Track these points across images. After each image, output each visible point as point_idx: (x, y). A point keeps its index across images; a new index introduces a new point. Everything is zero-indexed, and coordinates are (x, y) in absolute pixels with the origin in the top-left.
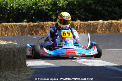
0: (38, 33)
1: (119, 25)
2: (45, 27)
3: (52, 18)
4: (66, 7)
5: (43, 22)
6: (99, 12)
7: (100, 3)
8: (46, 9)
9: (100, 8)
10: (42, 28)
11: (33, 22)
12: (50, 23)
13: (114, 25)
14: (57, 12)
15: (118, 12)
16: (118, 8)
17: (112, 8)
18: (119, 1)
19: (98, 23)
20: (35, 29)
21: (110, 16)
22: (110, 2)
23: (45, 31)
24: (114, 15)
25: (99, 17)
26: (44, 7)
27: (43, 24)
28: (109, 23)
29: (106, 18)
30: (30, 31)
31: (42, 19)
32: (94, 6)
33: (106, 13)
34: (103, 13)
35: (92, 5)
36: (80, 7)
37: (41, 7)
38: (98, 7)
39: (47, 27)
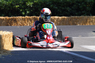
0: (12, 24)
1: (70, 20)
2: (17, 20)
3: (22, 14)
4: (32, 6)
5: (16, 16)
6: (55, 10)
7: (56, 4)
8: (18, 7)
9: (56, 8)
10: (15, 20)
11: (8, 16)
12: (21, 17)
13: (66, 20)
14: (26, 10)
15: (69, 10)
16: (69, 8)
17: (65, 8)
18: (70, 3)
19: (55, 18)
20: (10, 21)
21: (63, 13)
22: (64, 3)
23: (17, 23)
24: (66, 13)
25: (55, 14)
26: (17, 6)
27: (16, 18)
28: (62, 18)
29: (60, 14)
30: (6, 23)
31: (15, 14)
32: (52, 6)
33: (60, 11)
34: (58, 11)
35: (51, 5)
36: (42, 6)
37: (14, 6)
38: (55, 6)
39: (18, 20)
